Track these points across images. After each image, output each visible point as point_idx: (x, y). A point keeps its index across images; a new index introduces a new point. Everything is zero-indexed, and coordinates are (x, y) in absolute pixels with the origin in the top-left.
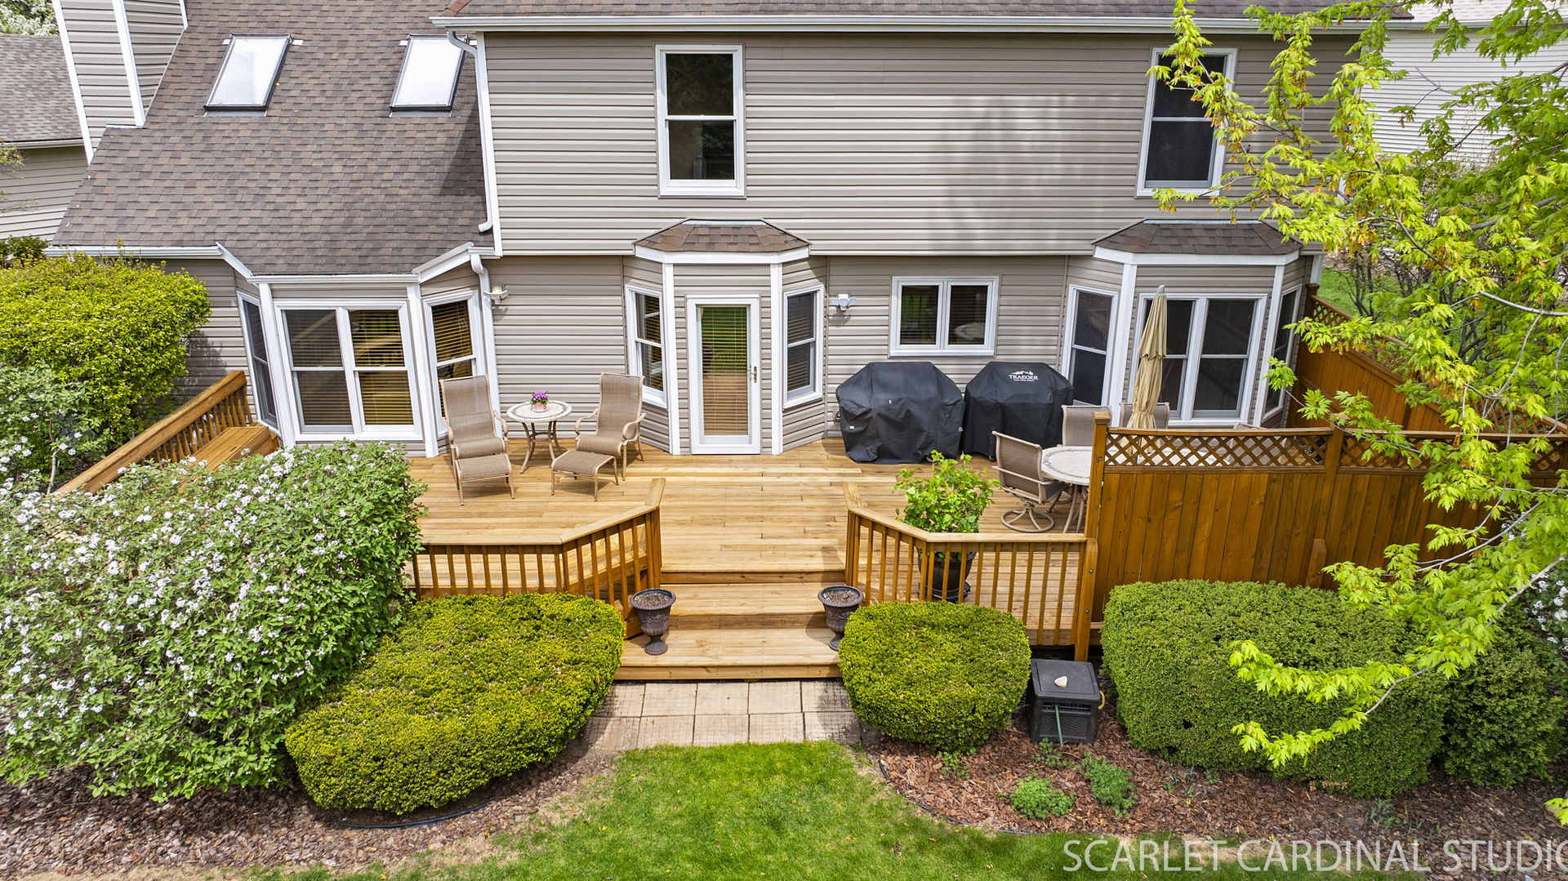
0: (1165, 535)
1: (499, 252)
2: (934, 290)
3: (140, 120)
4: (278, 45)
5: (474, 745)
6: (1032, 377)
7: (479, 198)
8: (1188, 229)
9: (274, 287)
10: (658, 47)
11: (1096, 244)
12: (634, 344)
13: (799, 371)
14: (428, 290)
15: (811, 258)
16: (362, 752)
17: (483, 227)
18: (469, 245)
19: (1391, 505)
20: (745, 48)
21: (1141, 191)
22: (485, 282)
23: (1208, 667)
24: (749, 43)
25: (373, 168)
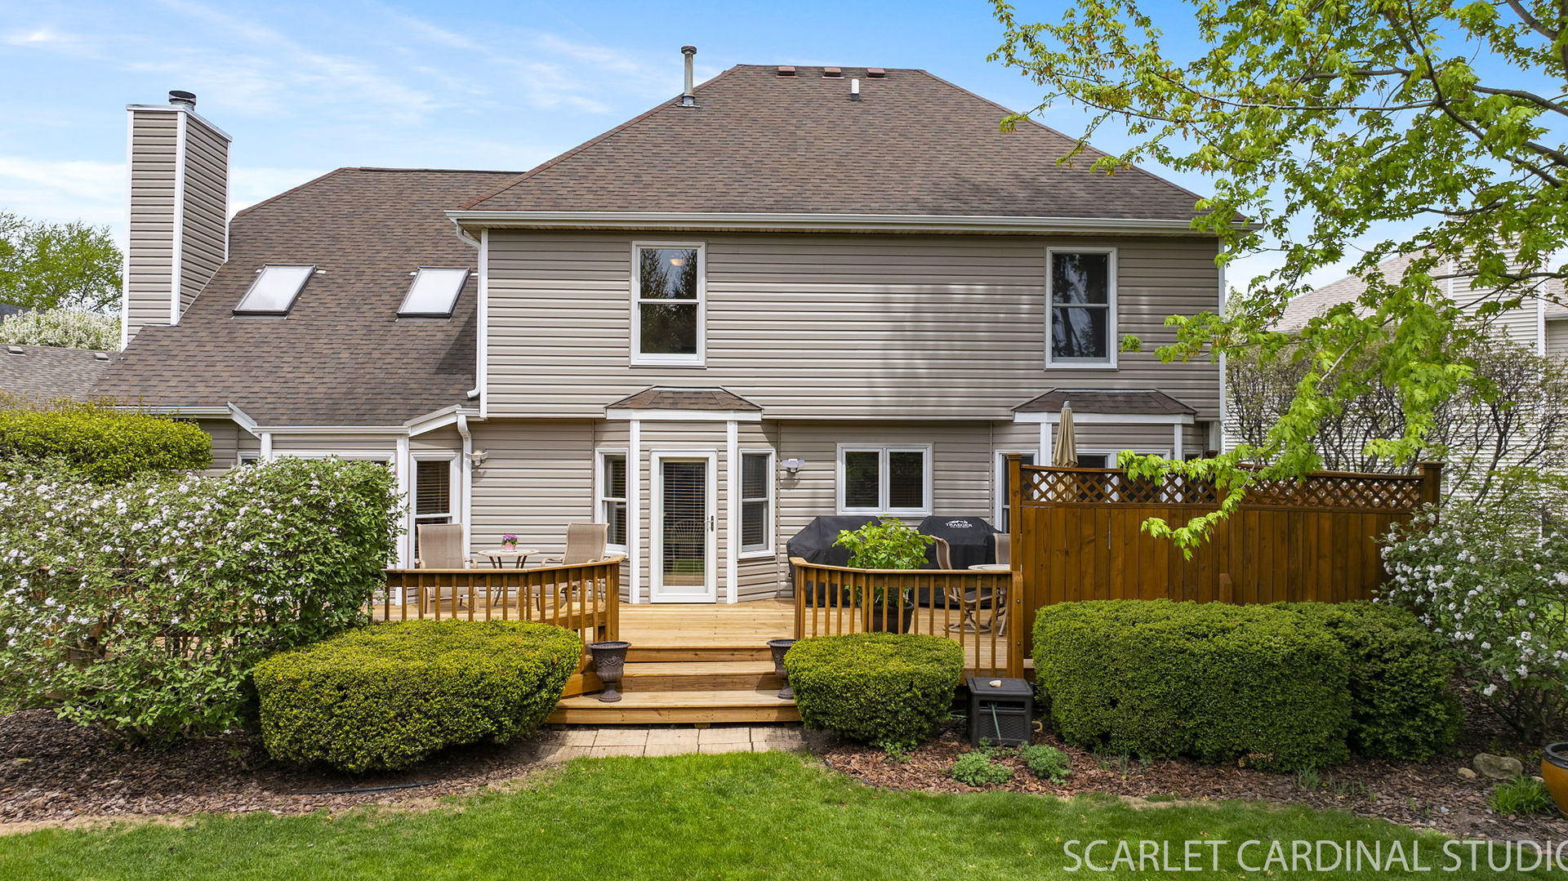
0: (1083, 569)
1: (483, 414)
2: (874, 456)
3: (174, 320)
4: (301, 274)
5: (434, 687)
6: (966, 525)
7: (470, 376)
8: (1095, 395)
9: (276, 438)
10: (634, 243)
11: (1015, 410)
12: (600, 503)
13: (753, 531)
14: (415, 445)
15: (764, 422)
16: (328, 677)
17: (471, 394)
18: (457, 407)
19: (1283, 539)
20: (708, 245)
21: (1049, 365)
22: (467, 446)
23: (1126, 638)
24: (711, 240)
25: (376, 354)
